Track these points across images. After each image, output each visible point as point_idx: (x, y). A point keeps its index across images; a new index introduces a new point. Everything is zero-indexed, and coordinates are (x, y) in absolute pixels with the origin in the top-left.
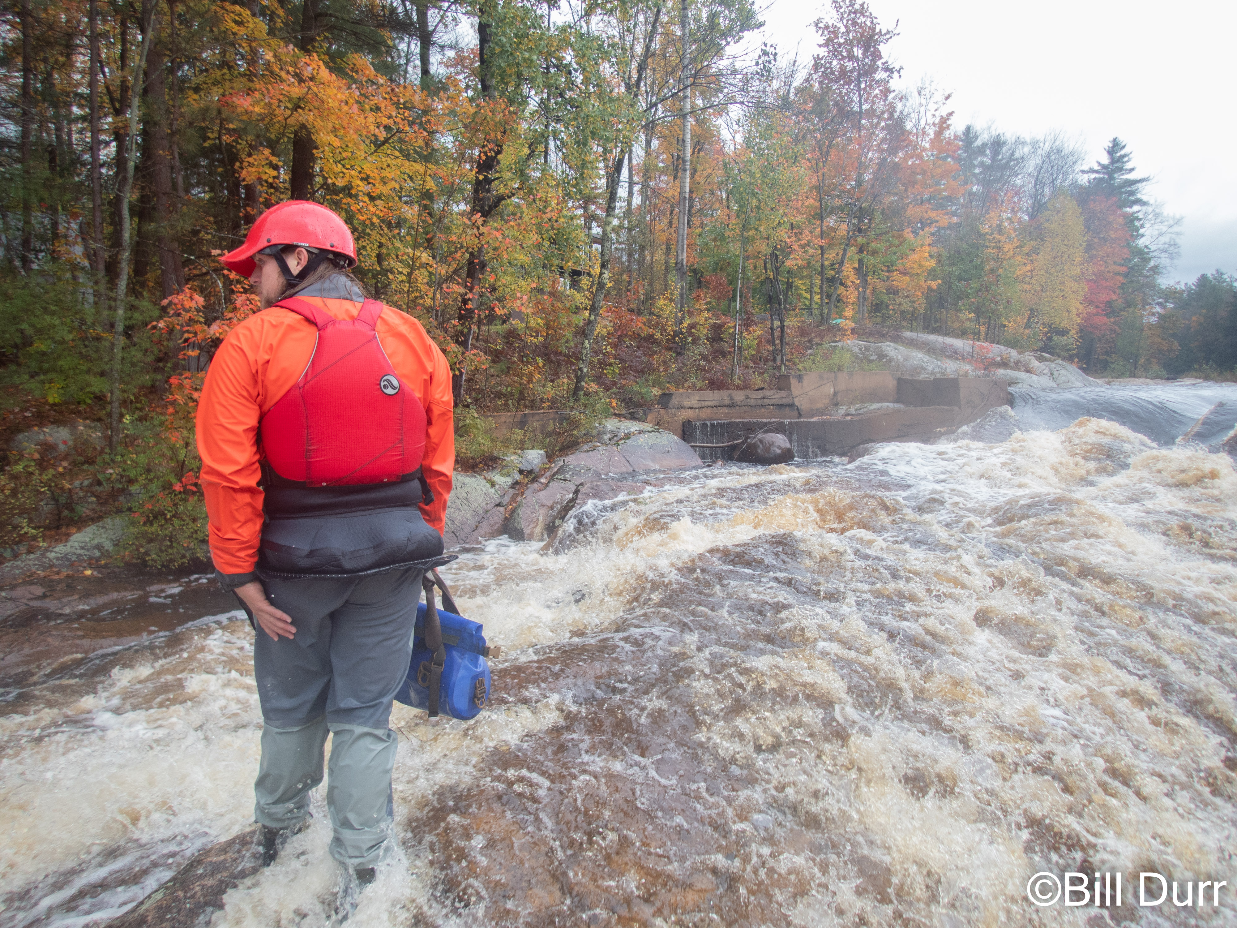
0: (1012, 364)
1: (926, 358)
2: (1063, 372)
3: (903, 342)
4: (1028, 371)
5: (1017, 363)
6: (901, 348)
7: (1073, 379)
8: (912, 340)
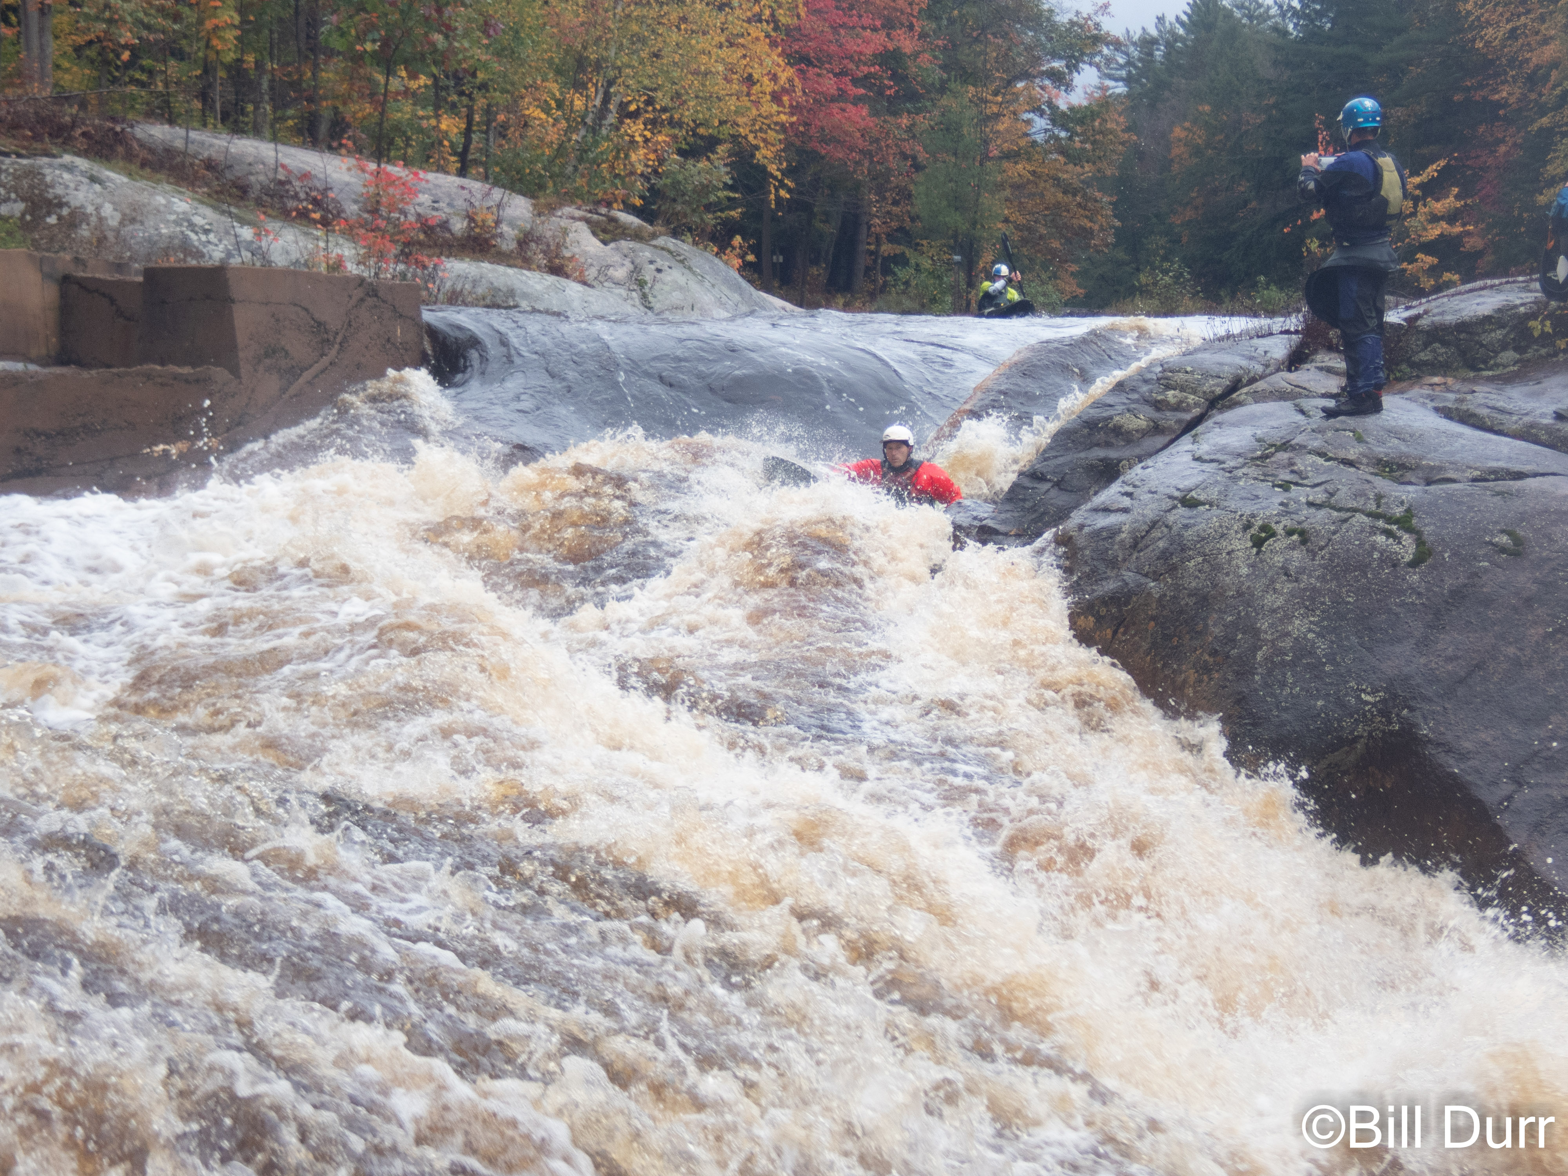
0: (508, 245)
1: (205, 216)
2: (675, 275)
3: (129, 156)
4: (557, 270)
5: (525, 240)
6: (115, 177)
7: (706, 298)
8: (170, 152)
